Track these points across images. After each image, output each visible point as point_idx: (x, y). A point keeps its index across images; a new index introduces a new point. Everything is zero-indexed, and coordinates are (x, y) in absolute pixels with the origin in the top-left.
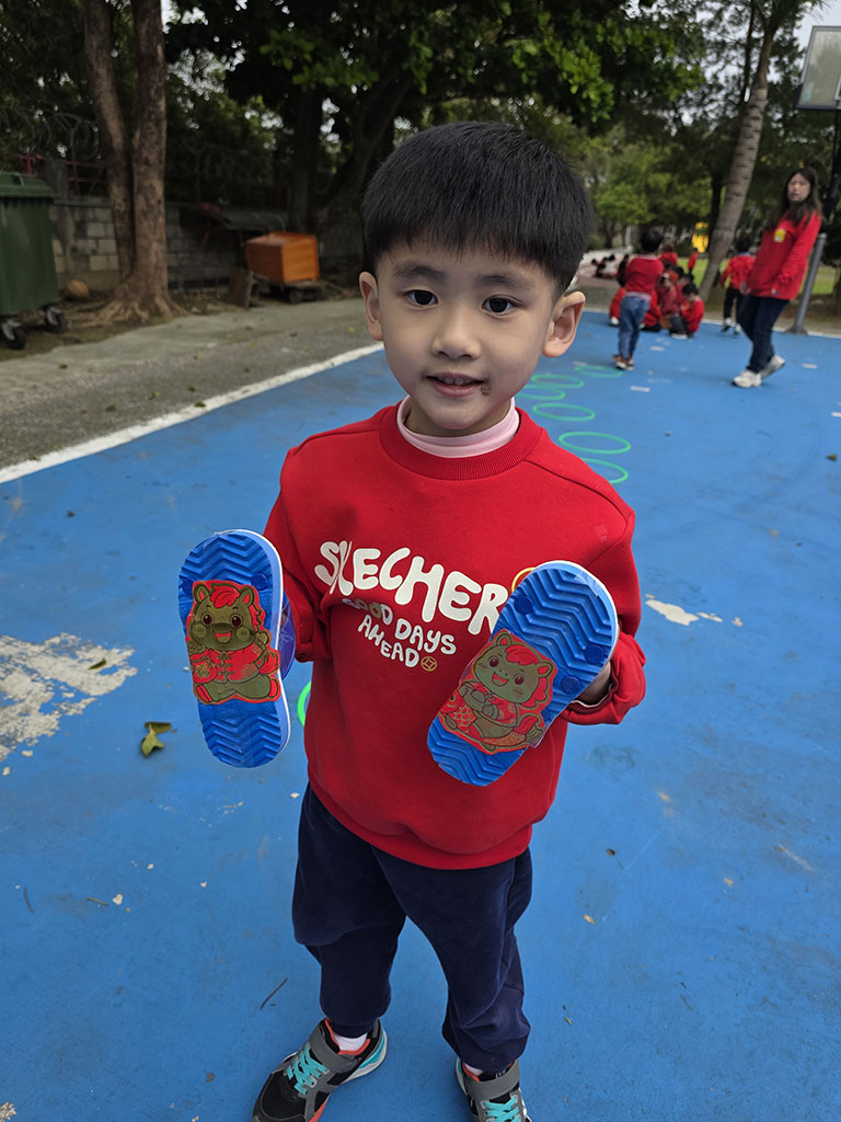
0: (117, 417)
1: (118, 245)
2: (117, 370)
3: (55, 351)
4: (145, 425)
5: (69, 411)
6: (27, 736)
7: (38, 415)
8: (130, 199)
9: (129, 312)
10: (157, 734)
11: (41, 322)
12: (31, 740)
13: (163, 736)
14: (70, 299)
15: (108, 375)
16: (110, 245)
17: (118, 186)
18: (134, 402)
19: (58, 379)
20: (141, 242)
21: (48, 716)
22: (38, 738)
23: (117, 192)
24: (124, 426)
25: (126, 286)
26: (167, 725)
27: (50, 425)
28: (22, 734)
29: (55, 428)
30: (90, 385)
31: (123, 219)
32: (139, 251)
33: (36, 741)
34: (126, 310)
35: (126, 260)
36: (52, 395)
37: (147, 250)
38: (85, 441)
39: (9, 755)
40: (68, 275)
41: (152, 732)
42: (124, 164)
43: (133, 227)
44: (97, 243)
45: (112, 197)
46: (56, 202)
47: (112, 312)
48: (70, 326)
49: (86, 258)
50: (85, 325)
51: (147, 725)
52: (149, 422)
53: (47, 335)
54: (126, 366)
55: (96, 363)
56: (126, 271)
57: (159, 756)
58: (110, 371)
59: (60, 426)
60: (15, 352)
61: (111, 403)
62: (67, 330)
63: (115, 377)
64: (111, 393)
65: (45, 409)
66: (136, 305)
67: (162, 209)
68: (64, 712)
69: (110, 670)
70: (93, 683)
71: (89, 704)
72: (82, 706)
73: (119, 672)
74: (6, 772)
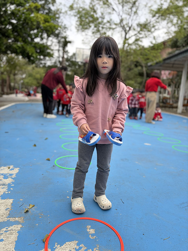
21: (8, 179)
68: (11, 178)
69: (12, 169)
70: (11, 172)
71: (16, 175)
72: (14, 176)
73: (15, 169)
74: (12, 189)
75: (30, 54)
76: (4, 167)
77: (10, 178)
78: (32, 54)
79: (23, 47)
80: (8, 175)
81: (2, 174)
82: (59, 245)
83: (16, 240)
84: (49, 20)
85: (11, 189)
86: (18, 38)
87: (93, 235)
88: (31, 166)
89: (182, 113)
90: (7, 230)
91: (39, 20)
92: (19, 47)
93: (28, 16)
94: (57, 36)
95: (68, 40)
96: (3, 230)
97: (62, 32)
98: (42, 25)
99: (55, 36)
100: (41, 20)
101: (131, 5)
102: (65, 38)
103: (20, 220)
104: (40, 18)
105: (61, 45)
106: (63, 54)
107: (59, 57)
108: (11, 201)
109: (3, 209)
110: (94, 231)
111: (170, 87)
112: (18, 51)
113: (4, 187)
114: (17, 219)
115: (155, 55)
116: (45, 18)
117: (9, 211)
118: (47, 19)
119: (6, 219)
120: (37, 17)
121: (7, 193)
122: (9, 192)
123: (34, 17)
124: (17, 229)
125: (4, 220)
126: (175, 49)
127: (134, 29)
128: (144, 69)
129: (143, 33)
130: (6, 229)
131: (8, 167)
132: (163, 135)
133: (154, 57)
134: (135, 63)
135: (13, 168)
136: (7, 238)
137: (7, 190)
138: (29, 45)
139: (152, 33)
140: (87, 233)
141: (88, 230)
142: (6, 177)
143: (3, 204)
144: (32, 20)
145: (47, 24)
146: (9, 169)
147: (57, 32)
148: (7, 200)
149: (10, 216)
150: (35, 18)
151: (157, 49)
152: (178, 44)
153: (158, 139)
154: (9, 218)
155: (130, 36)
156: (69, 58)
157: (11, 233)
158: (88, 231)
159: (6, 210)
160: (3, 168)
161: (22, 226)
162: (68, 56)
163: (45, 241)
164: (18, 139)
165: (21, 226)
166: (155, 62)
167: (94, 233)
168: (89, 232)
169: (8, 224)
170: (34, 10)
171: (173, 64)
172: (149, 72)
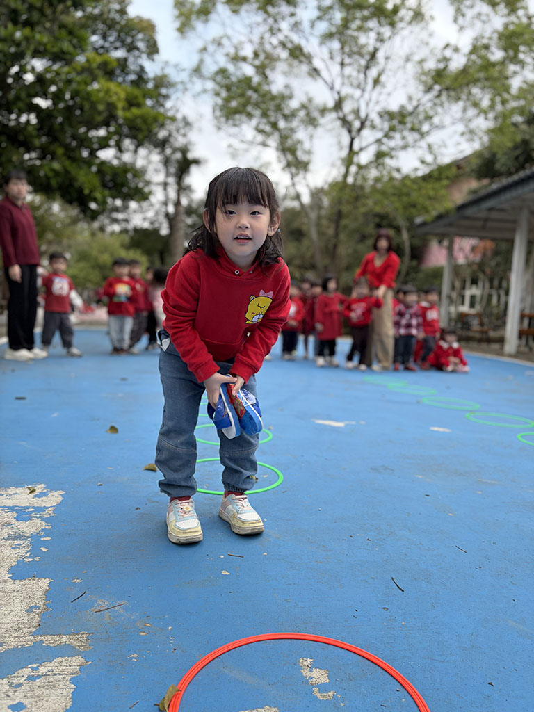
12: (37, 533)
21: (30, 521)
68: (40, 517)
69: (41, 495)
70: (39, 502)
71: (54, 511)
72: (50, 512)
73: (50, 494)
74: (44, 549)
75: (86, 192)
76: (16, 487)
77: (38, 518)
78: (91, 191)
79: (67, 172)
80: (32, 510)
81: (12, 509)
83: (69, 705)
84: (140, 100)
85: (41, 548)
86: (52, 148)
87: (323, 688)
88: (101, 485)
89: (518, 355)
90: (35, 673)
91: (114, 98)
92: (56, 173)
93: (82, 87)
94: (162, 144)
95: (190, 156)
96: (21, 672)
97: (174, 134)
98: (120, 113)
99: (156, 146)
100: (119, 99)
101: (363, 62)
102: (184, 151)
103: (76, 643)
104: (116, 93)
105: (172, 170)
106: (179, 195)
107: (165, 204)
108: (44, 584)
109: (20, 608)
110: (326, 675)
111: (477, 287)
112: (54, 182)
113: (20, 545)
114: (66, 638)
115: (432, 193)
116: (128, 94)
117: (37, 614)
118: (136, 97)
119: (30, 640)
120: (108, 92)
121: (30, 560)
122: (37, 559)
123: (98, 91)
124: (69, 670)
125: (24, 643)
126: (485, 181)
127: (373, 127)
128: (405, 235)
129: (397, 136)
130: (33, 669)
131: (29, 489)
132: (478, 406)
133: (430, 198)
134: (377, 220)
135: (45, 491)
136: (37, 699)
137: (29, 554)
138: (85, 167)
139: (423, 135)
140: (306, 682)
141: (306, 673)
142: (23, 514)
143: (16, 594)
144: (94, 99)
145: (135, 111)
146: (33, 495)
147: (162, 134)
148: (31, 582)
149: (42, 628)
150: (101, 95)
151: (439, 179)
152: (498, 166)
153: (468, 415)
154: (41, 636)
155: (364, 144)
156: (194, 205)
157: (49, 682)
159: (30, 610)
160: (14, 492)
161: (83, 661)
162: (191, 201)
163: (166, 707)
164: (55, 415)
165: (80, 660)
166: (434, 213)
167: (328, 681)
168: (311, 678)
169: (37, 654)
170: (99, 73)
171: (486, 220)
172: (417, 242)
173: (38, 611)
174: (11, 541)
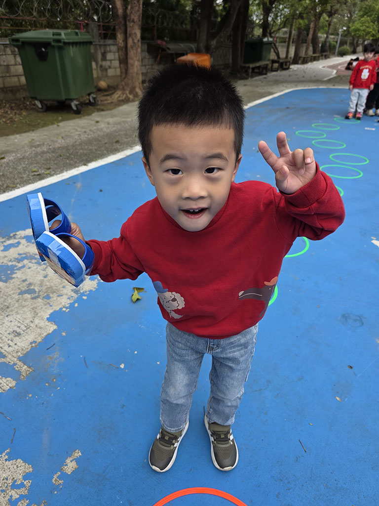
0: (119, 146)
1: (120, 63)
2: (119, 123)
3: (93, 115)
4: (132, 149)
5: (100, 143)
6: (84, 290)
7: (86, 145)
8: (126, 40)
9: (125, 96)
10: (138, 293)
11: (87, 101)
12: (86, 292)
13: (140, 293)
14: (100, 90)
15: (116, 126)
16: (116, 63)
17: (121, 34)
18: (127, 138)
19: (95, 128)
20: (130, 61)
21: (93, 281)
22: (89, 291)
23: (120, 37)
24: (123, 150)
25: (123, 83)
26: (143, 289)
27: (92, 149)
28: (82, 289)
29: (94, 151)
30: (108, 130)
31: (122, 50)
32: (129, 65)
33: (88, 292)
34: (123, 94)
35: (124, 70)
36: (92, 136)
37: (133, 65)
38: (107, 157)
39: (77, 298)
40: (99, 79)
41: (136, 292)
42: (123, 22)
43: (126, 54)
44: (111, 63)
45: (118, 39)
46: (94, 43)
47: (118, 96)
48: (99, 103)
49: (106, 70)
50: (106, 102)
51: (134, 288)
52: (133, 148)
53: (90, 107)
54: (123, 122)
55: (111, 120)
56: (124, 76)
57: (139, 303)
58: (116, 124)
59: (96, 150)
60: (77, 116)
61: (117, 139)
62: (98, 105)
63: (119, 127)
64: (117, 134)
65: (90, 142)
66: (128, 92)
67: (140, 45)
74: (76, 305)
82: (7, 457)
87: (62, 476)
103: (24, 373)
109: (30, 339)
110: (73, 469)
113: (72, 297)
114: (25, 367)
117: (32, 347)
119: (14, 361)
121: (65, 310)
124: (5, 387)
125: (11, 361)
137: (68, 305)
143: (39, 329)
148: (50, 325)
149: (24, 356)
154: (19, 361)
158: (67, 461)
159: (31, 343)
161: (15, 385)
167: (69, 473)
168: (67, 465)
169: (7, 371)
173: (33, 345)
174: (72, 293)
